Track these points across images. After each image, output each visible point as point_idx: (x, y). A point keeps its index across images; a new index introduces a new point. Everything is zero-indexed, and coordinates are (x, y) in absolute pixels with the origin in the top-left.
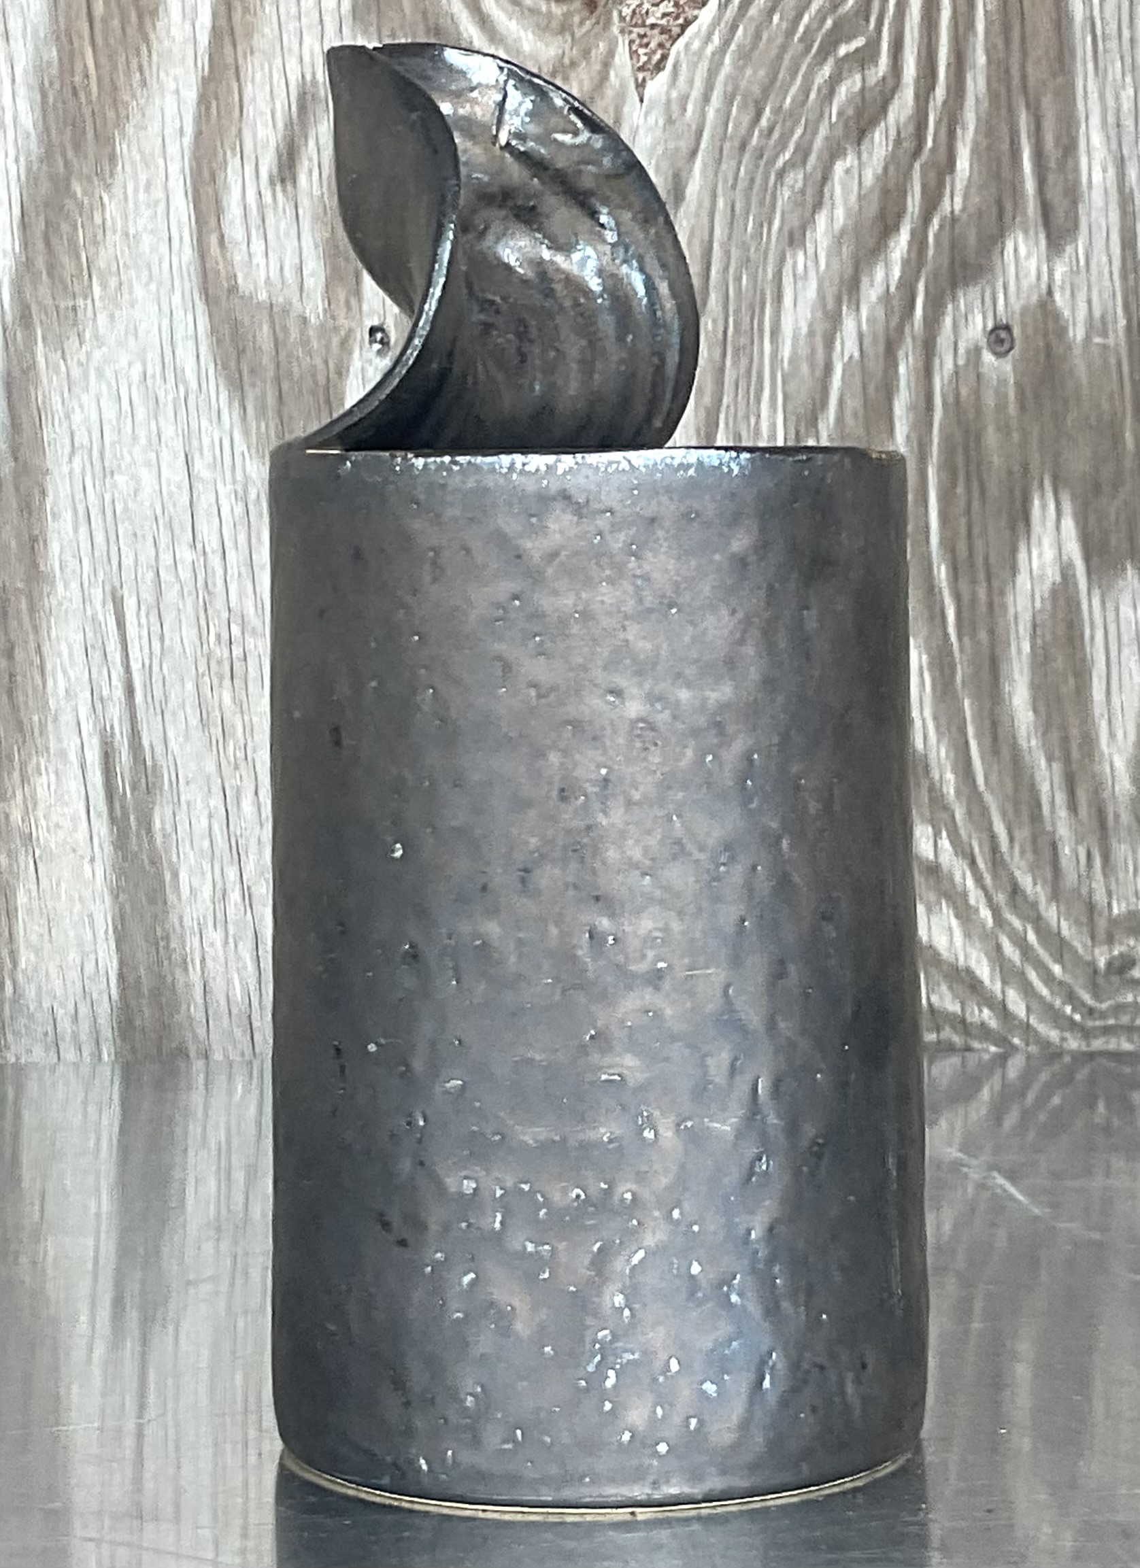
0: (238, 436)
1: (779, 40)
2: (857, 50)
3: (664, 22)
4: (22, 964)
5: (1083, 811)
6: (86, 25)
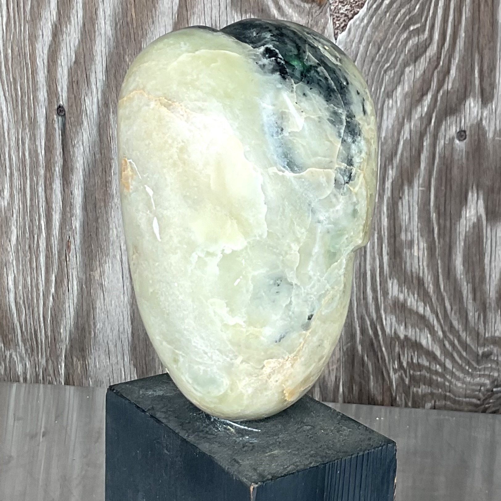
1: (389, 23)
2: (417, 28)
3: (346, 12)
4: (98, 327)
5: (478, 302)
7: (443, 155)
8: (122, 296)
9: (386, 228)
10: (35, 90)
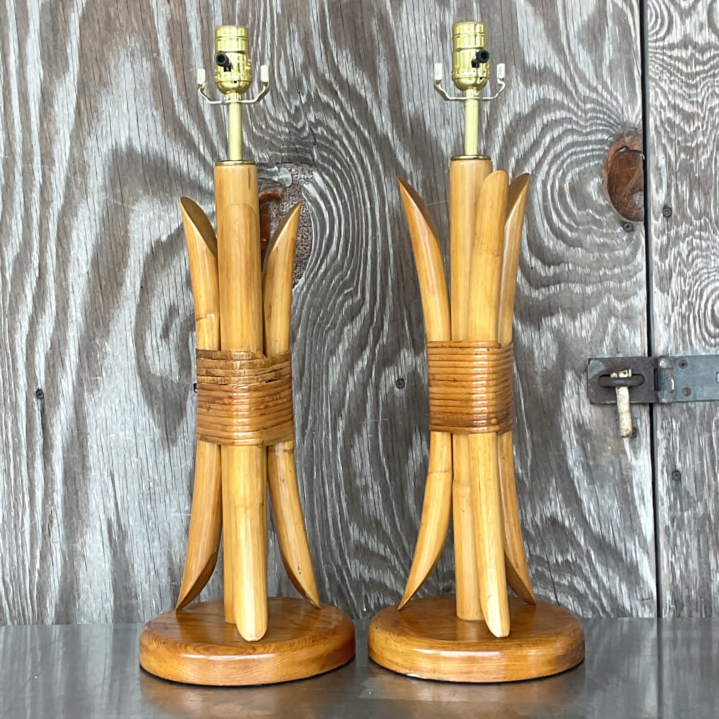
0: (151, 421)
1: (325, 289)
2: (350, 291)
4: (82, 598)
6: (99, 289)
7: (385, 403)
8: (103, 565)
9: (342, 475)
10: (16, 377)
